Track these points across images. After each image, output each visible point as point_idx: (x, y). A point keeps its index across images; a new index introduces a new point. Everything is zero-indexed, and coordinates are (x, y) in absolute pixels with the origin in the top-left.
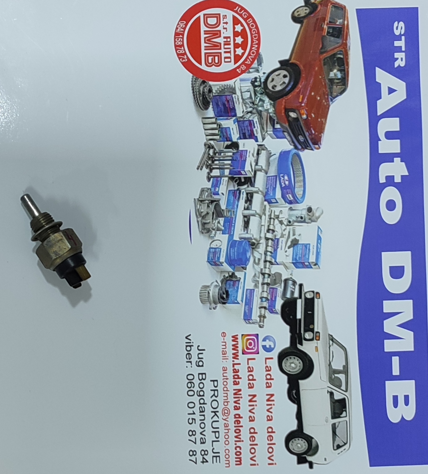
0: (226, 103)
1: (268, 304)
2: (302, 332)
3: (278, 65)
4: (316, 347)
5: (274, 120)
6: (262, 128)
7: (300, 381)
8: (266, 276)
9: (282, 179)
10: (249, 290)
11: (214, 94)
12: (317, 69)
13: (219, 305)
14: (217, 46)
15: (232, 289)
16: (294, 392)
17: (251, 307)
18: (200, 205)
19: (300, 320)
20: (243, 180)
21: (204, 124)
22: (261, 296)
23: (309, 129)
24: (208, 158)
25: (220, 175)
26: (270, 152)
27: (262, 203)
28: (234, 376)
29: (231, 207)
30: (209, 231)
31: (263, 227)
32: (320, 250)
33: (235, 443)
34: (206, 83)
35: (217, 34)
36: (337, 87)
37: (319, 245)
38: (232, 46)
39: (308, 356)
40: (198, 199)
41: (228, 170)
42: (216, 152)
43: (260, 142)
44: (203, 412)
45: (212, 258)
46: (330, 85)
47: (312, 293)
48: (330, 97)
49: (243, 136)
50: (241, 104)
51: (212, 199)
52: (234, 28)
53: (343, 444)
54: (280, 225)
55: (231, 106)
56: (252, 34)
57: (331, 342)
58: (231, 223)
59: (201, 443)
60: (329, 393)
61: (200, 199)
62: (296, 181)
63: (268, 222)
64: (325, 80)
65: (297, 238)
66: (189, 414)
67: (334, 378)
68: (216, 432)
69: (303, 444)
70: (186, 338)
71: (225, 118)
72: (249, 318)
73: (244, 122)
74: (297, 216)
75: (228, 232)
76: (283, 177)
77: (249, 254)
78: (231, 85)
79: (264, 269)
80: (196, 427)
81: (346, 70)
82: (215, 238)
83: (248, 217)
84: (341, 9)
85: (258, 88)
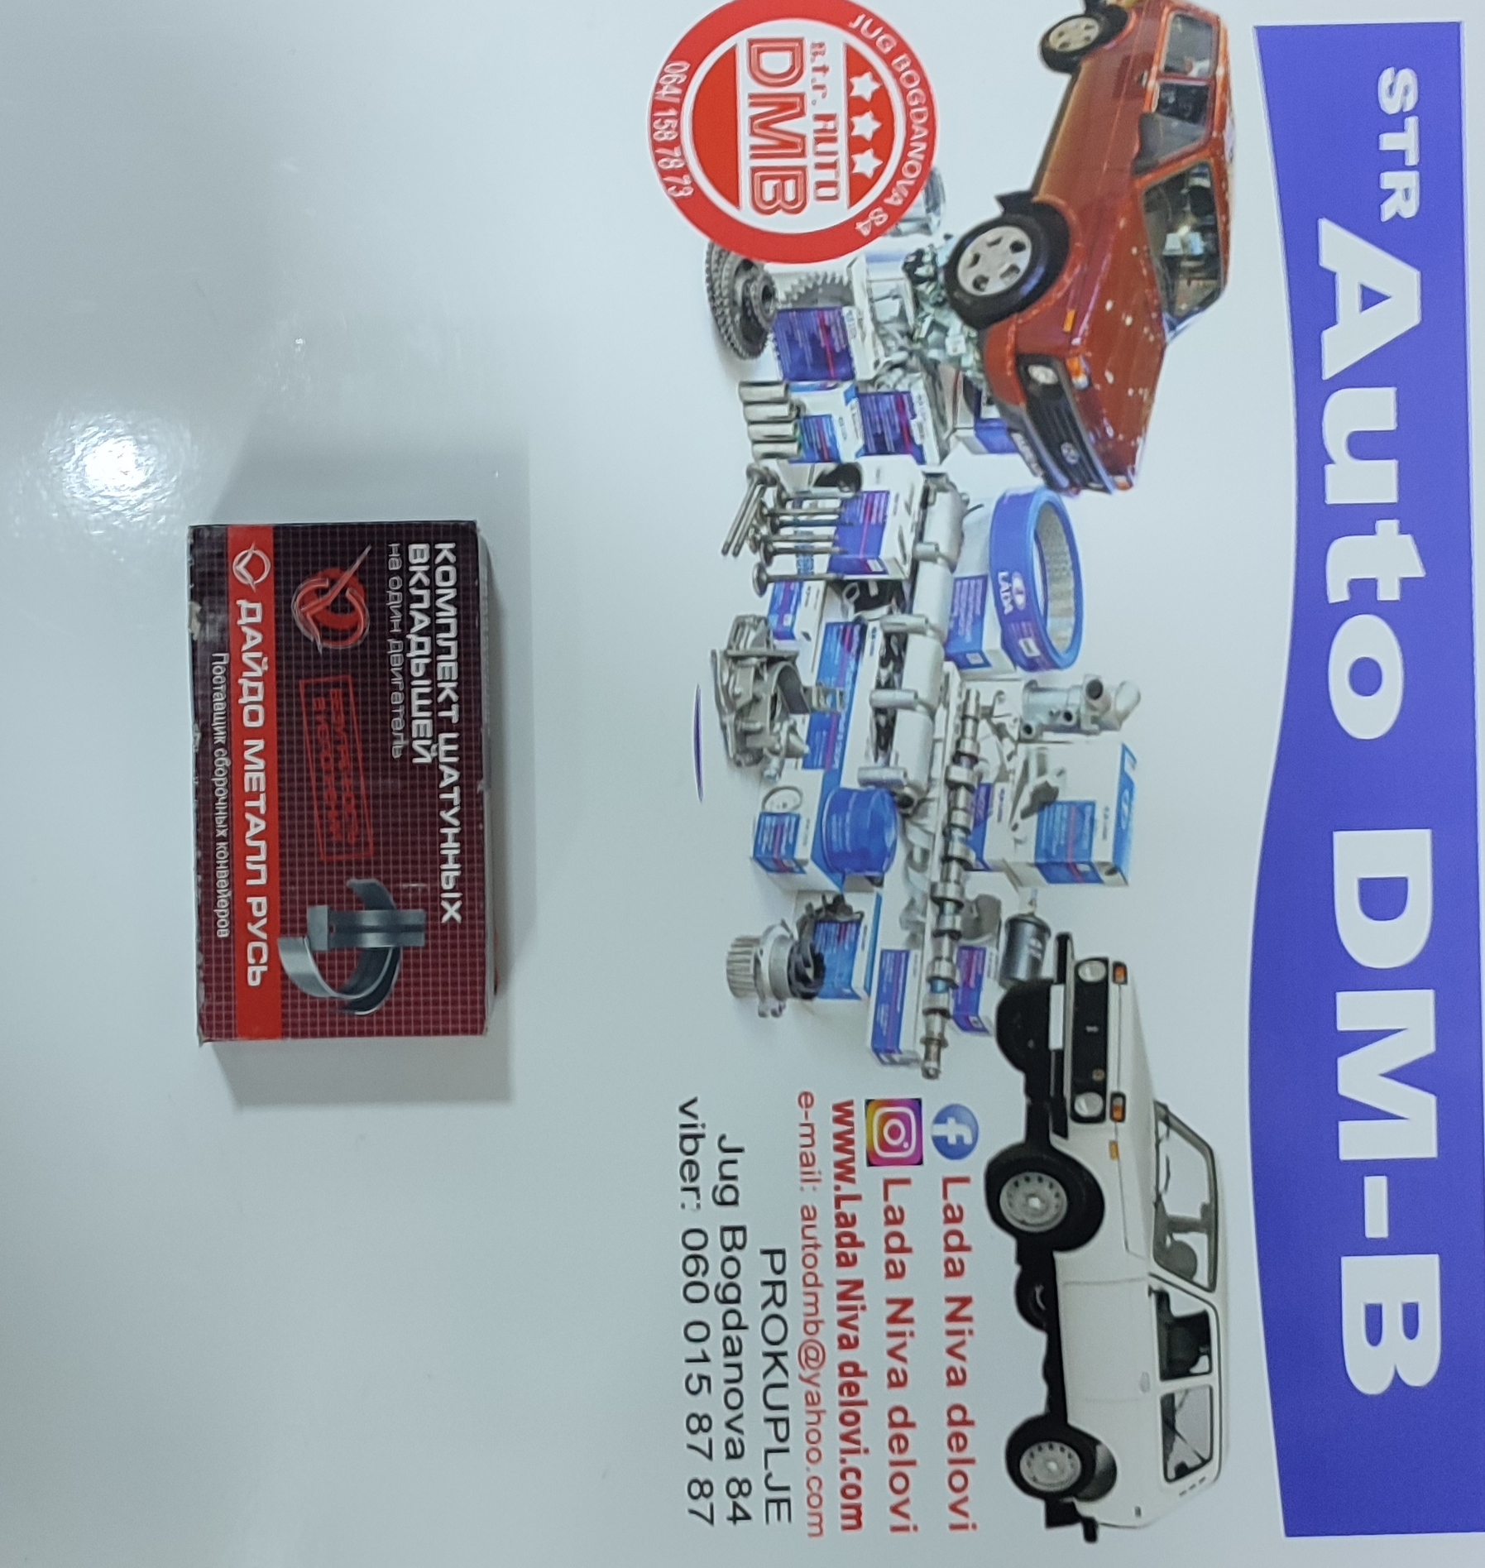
0: (821, 334)
1: (952, 1002)
2: (1067, 1092)
3: (996, 211)
4: (1114, 1145)
5: (979, 393)
6: (941, 420)
7: (1059, 1257)
8: (949, 907)
9: (1003, 589)
10: (893, 955)
11: (780, 307)
12: (1122, 223)
13: (791, 1003)
14: (793, 145)
15: (835, 951)
16: (1038, 1290)
17: (899, 1009)
18: (731, 673)
19: (1060, 1053)
20: (874, 591)
21: (747, 403)
22: (930, 972)
23: (1095, 422)
24: (758, 516)
25: (799, 570)
26: (965, 498)
27: (938, 667)
28: (838, 1238)
29: (833, 679)
30: (758, 758)
31: (939, 746)
32: (1127, 825)
33: (839, 1456)
34: (753, 270)
35: (792, 106)
36: (1189, 283)
37: (1125, 807)
38: (841, 146)
39: (1084, 1174)
40: (725, 655)
41: (826, 558)
42: (784, 496)
43: (933, 464)
44: (734, 1354)
45: (770, 847)
46: (1168, 277)
47: (1100, 967)
48: (1166, 316)
49: (878, 445)
50: (869, 339)
51: (771, 652)
52: (850, 87)
53: (1199, 1462)
54: (995, 738)
55: (836, 343)
56: (908, 109)
57: (1163, 1127)
58: (832, 732)
59: (729, 1456)
60: (1153, 1297)
61: (731, 653)
62: (1049, 592)
63: (956, 730)
64: (1149, 261)
65: (1053, 784)
66: (689, 1361)
67: (1172, 1247)
68: (777, 1418)
69: (1067, 1461)
70: (682, 1109)
71: (818, 383)
72: (889, 1047)
73: (879, 397)
74: (1054, 711)
75: (824, 759)
76: (1009, 580)
77: (891, 836)
78: (838, 275)
79: (940, 886)
80: (712, 1404)
81: (1220, 228)
82: (781, 783)
83: (890, 713)
84: (1205, 25)
85: (927, 287)
